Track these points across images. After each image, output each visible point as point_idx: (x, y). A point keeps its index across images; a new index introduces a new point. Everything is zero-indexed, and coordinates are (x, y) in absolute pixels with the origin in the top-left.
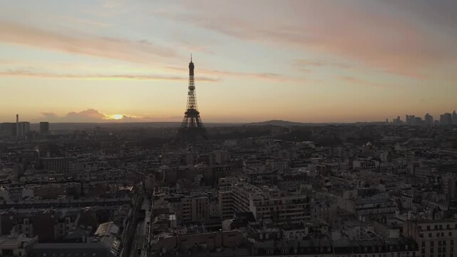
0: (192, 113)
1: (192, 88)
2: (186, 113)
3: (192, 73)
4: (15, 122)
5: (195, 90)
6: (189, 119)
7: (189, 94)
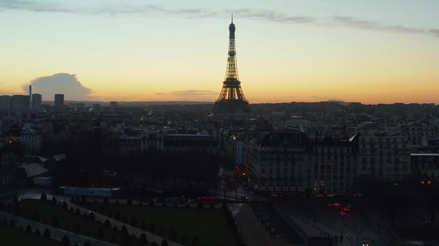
0: (232, 83)
1: (232, 54)
2: (224, 83)
3: (232, 36)
4: (28, 94)
5: (236, 56)
6: (228, 89)
7: (229, 60)
